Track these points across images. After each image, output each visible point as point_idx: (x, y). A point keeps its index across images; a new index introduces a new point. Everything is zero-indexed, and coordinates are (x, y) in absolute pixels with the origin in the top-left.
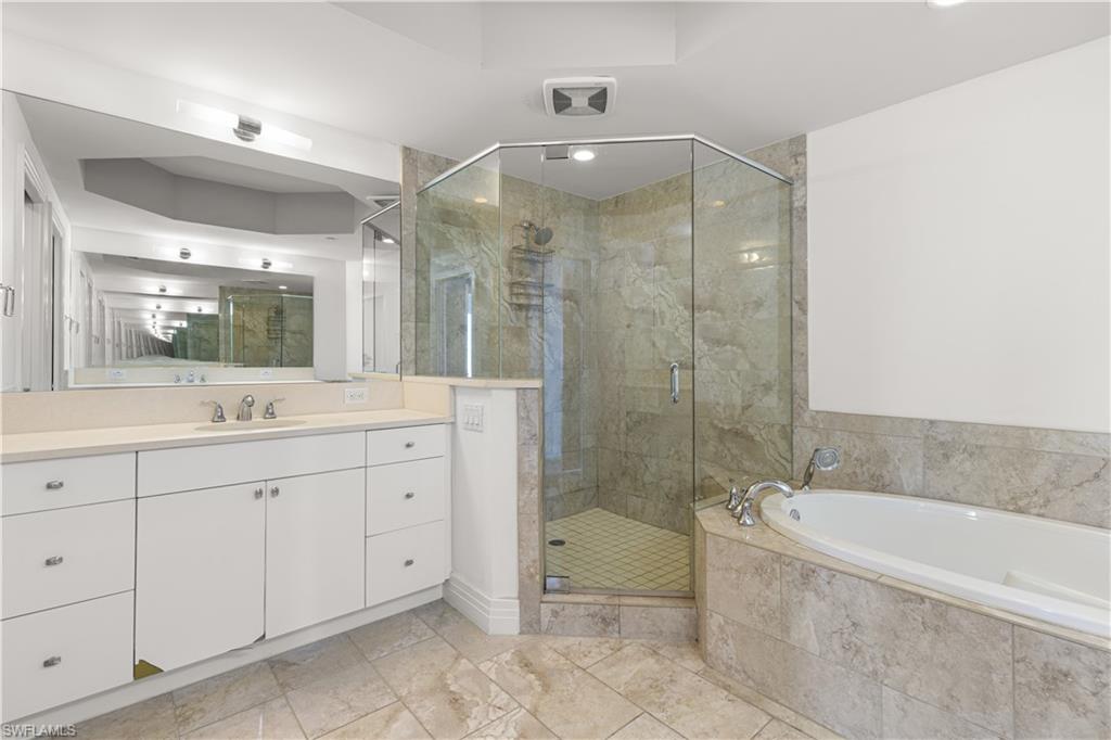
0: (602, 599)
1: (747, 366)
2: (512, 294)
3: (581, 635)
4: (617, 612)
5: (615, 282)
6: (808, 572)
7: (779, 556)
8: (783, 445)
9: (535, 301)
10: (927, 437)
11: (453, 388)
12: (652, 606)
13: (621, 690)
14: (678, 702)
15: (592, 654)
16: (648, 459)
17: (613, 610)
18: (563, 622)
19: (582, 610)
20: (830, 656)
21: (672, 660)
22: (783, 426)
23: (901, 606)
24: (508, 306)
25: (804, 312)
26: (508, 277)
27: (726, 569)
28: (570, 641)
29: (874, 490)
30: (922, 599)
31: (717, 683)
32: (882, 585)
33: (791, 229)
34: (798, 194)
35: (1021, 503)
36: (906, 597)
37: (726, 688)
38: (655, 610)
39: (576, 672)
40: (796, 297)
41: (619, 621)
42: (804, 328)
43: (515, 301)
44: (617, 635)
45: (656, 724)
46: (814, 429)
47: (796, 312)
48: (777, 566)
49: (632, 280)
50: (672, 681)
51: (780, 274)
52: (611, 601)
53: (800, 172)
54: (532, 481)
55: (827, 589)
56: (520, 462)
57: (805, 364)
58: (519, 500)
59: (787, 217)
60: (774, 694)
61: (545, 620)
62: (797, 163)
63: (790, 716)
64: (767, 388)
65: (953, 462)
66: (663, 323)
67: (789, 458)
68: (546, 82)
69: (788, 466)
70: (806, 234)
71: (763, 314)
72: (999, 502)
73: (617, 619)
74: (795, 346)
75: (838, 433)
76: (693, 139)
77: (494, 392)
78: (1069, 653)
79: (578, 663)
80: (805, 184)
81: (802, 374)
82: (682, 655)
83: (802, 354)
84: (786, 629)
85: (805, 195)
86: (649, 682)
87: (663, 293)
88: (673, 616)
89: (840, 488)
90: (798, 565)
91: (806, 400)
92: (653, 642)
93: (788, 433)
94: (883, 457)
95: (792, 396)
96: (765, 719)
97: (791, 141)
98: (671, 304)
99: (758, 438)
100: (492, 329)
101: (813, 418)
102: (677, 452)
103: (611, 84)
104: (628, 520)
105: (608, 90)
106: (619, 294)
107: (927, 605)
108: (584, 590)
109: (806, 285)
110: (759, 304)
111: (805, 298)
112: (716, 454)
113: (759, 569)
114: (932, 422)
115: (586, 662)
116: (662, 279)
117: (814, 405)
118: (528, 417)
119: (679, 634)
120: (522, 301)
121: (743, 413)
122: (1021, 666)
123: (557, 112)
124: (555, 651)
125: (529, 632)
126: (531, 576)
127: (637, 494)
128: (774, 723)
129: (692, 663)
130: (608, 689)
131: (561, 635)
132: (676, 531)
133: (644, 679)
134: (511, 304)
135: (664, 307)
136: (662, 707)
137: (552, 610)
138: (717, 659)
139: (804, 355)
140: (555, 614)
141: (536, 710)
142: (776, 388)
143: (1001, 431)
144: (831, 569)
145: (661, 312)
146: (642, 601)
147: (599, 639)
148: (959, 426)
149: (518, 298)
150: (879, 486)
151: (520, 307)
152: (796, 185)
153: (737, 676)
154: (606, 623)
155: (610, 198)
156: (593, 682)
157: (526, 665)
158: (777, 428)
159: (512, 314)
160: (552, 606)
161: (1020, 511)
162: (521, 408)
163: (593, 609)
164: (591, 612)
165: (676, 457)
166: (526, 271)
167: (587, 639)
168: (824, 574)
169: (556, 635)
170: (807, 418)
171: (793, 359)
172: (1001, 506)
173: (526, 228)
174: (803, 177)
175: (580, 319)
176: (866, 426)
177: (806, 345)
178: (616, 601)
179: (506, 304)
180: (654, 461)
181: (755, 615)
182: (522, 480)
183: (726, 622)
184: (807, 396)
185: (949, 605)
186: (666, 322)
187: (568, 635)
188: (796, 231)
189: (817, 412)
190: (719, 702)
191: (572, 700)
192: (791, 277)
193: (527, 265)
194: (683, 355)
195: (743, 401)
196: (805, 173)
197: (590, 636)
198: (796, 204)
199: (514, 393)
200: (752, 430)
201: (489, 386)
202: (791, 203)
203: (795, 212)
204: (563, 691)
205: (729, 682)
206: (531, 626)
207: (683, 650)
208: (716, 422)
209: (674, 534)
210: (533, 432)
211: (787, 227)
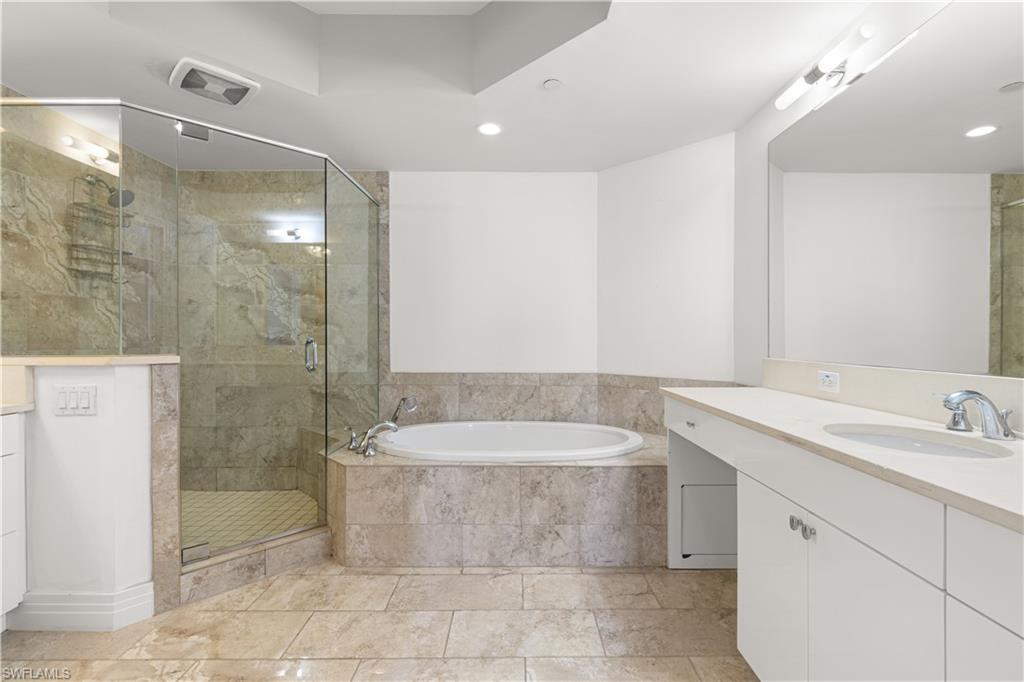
0: (247, 551)
1: (343, 342)
2: (71, 258)
3: (228, 590)
4: (263, 557)
5: (201, 258)
6: (419, 473)
7: (402, 467)
8: (371, 401)
9: (102, 269)
10: (460, 384)
11: (32, 369)
12: (295, 541)
13: (288, 608)
14: (337, 595)
15: (246, 598)
16: (244, 429)
17: (259, 556)
18: (207, 585)
19: (228, 567)
20: (435, 521)
21: (319, 574)
22: (372, 387)
23: (473, 476)
24: (66, 273)
25: (388, 302)
26: (66, 237)
27: (363, 489)
28: (217, 599)
29: (432, 421)
30: (483, 468)
31: (358, 574)
32: (464, 467)
33: (378, 240)
34: (383, 215)
35: (504, 415)
36: (474, 469)
37: (365, 573)
38: (296, 544)
39: (238, 615)
40: (382, 290)
41: (265, 564)
42: (387, 312)
43: (75, 266)
44: (262, 576)
45: (328, 614)
46: (394, 386)
47: (382, 301)
48: (400, 476)
49: (223, 258)
50: (325, 586)
51: (370, 271)
52: (256, 550)
53: (385, 198)
54: (171, 457)
55: (432, 480)
56: (153, 440)
57: (388, 339)
58: (152, 479)
59: (375, 229)
60: (398, 563)
61: (185, 591)
62: (382, 191)
63: (410, 571)
64: (359, 358)
65: (474, 397)
66: (260, 303)
67: (376, 409)
68: (185, 60)
69: (375, 415)
70: (388, 244)
71: (356, 301)
72: (494, 417)
73: (263, 563)
74: (381, 327)
75: (410, 387)
76: (326, 159)
77: (117, 369)
78: (540, 472)
79: (236, 609)
80: (388, 208)
81: (386, 347)
82: (324, 568)
83: (386, 332)
84: (406, 515)
85: (388, 216)
86: (308, 594)
87: (260, 275)
88: (314, 542)
89: (411, 424)
90: (415, 470)
91: (388, 366)
92: (297, 570)
93: (375, 391)
94: (438, 400)
95: (378, 363)
96: (397, 578)
97: (378, 173)
98: (270, 285)
99: (351, 397)
100: (45, 298)
101: (393, 378)
102: (276, 419)
103: (256, 87)
104: (219, 493)
105: (250, 91)
106: (207, 271)
107: (485, 470)
108: (224, 550)
109: (389, 282)
110: (353, 293)
111: (388, 292)
112: (314, 414)
113: (388, 482)
114: (464, 374)
115: (244, 605)
116: (259, 262)
117: (394, 369)
118: (165, 394)
119: (317, 556)
120: (84, 267)
121: (339, 379)
122: (523, 487)
123: (182, 86)
124: (206, 611)
125: (166, 609)
126: (170, 553)
127: (229, 465)
128: (403, 578)
129: (334, 570)
130: (276, 613)
131: (205, 598)
132: (275, 489)
133: (302, 594)
134: (70, 270)
135: (262, 288)
136: (326, 603)
137: (195, 578)
138: (354, 558)
139: (387, 332)
140: (198, 580)
141: (217, 655)
142: (366, 358)
143: (495, 376)
144: (434, 466)
145: (258, 293)
146: (286, 540)
147: (246, 586)
148: (476, 376)
149: (78, 264)
150: (435, 418)
151: (84, 274)
152: (382, 207)
153: (371, 564)
154: (252, 570)
155: (194, 170)
156: (260, 614)
157: (180, 633)
158: (367, 387)
159: (71, 282)
160: (194, 574)
161: (503, 419)
162: (156, 385)
163: (238, 563)
164: (238, 565)
165: (275, 423)
166: (91, 233)
167: (235, 590)
168: (431, 471)
169: (199, 600)
170: (389, 378)
171: (379, 336)
172: (495, 419)
173: (89, 183)
174: (387, 202)
175: (157, 292)
176: (426, 380)
177: (388, 326)
178: (261, 548)
179: (62, 270)
180: (250, 431)
181: (385, 514)
182: (156, 458)
183: (362, 528)
184: (389, 362)
185: (494, 467)
186: (264, 301)
187: (212, 596)
188: (381, 241)
189: (396, 373)
190: (365, 583)
191: (248, 633)
192: (378, 274)
193: (91, 225)
194: (283, 332)
195: (339, 369)
196: (388, 200)
197: (236, 588)
198: (382, 221)
199: (146, 370)
200: (346, 392)
201: (112, 363)
202: (378, 219)
203: (380, 227)
204: (234, 632)
205: (365, 569)
206: (169, 603)
207: (324, 565)
208: (314, 388)
209: (274, 492)
210: (172, 408)
211: (375, 237)
